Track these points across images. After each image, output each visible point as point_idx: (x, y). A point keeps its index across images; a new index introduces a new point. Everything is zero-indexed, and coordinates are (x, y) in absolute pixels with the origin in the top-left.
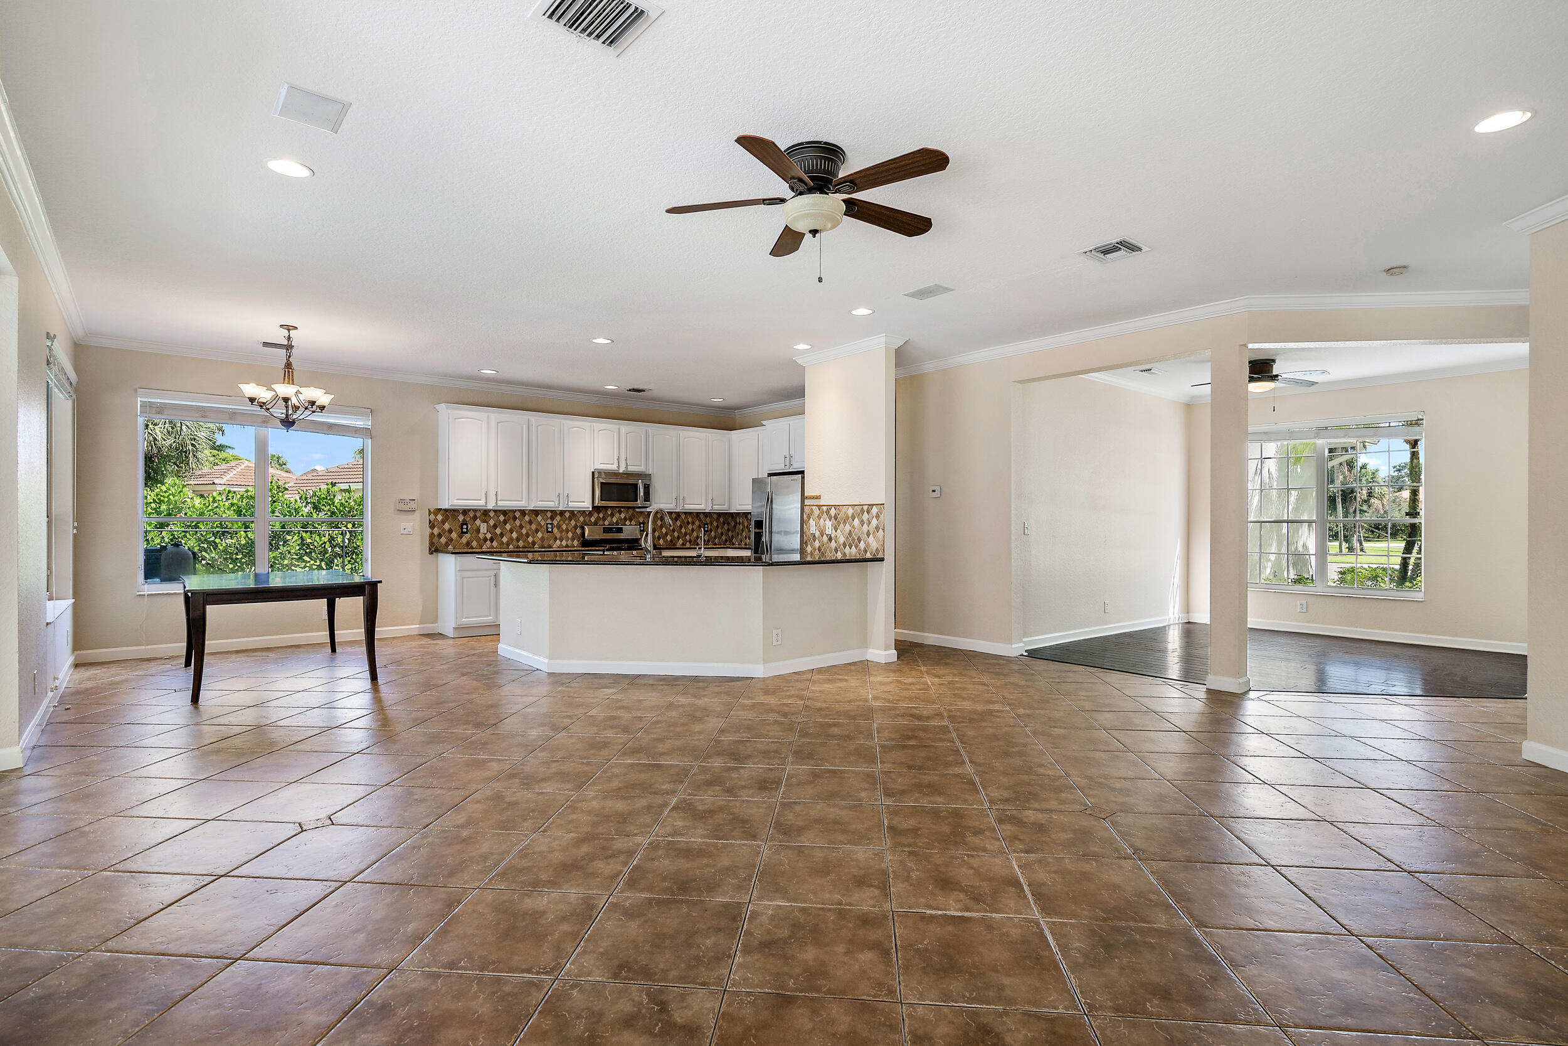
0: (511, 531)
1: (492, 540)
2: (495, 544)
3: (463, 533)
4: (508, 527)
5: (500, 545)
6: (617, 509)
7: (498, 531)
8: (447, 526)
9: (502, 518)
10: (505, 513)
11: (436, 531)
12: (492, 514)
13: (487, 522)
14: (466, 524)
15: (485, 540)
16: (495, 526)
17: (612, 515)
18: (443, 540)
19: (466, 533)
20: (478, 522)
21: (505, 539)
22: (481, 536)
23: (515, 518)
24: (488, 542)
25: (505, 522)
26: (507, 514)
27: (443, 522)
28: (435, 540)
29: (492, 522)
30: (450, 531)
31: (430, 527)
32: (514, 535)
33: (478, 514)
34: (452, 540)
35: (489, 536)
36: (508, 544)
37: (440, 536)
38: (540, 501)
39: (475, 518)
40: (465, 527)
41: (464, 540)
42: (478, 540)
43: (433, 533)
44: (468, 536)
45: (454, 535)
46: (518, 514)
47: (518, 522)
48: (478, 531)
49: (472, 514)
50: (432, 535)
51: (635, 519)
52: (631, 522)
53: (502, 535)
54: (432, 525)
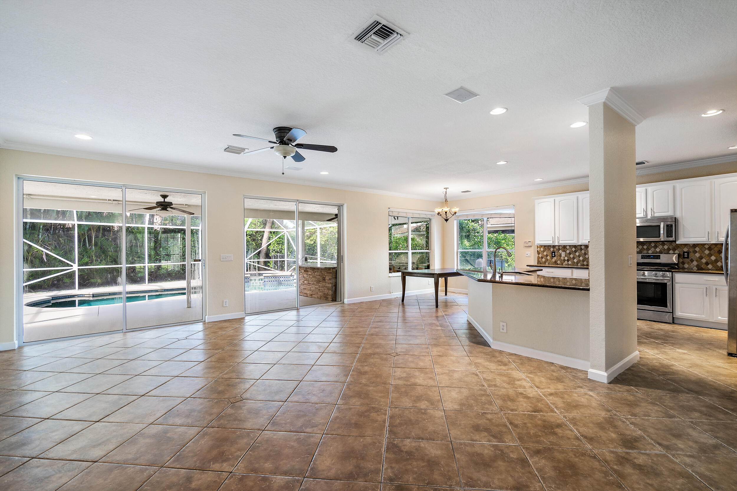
0: (579, 256)
1: (568, 260)
2: (570, 262)
3: (552, 256)
4: (577, 254)
5: (573, 263)
6: (661, 243)
7: (572, 256)
8: (545, 253)
9: (574, 249)
10: (575, 246)
11: (540, 256)
12: (568, 247)
13: (565, 252)
14: (555, 253)
15: (564, 260)
16: (570, 254)
17: (656, 247)
18: (544, 260)
19: (555, 256)
20: (560, 251)
21: (575, 261)
22: (562, 258)
23: (581, 249)
24: (566, 262)
25: (576, 251)
26: (577, 247)
27: (544, 251)
28: (540, 260)
29: (568, 252)
30: (547, 256)
31: (538, 254)
32: (581, 258)
33: (560, 248)
34: (548, 260)
35: (566, 258)
36: (577, 263)
37: (542, 258)
39: (559, 249)
40: (553, 254)
41: (554, 260)
42: (561, 260)
43: (539, 256)
44: (555, 258)
45: (548, 258)
46: (583, 247)
47: (583, 252)
48: (560, 256)
49: (557, 248)
50: (538, 258)
51: (679, 249)
52: (674, 251)
53: (574, 258)
54: (538, 253)
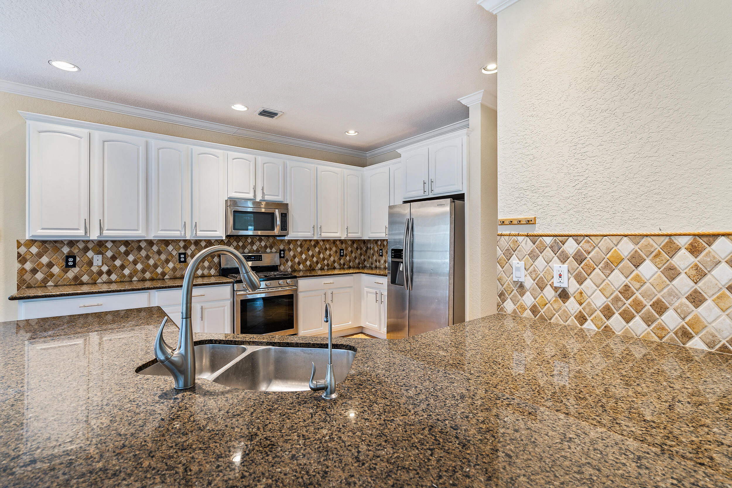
0: (135, 263)
1: (109, 273)
2: (114, 277)
3: (67, 266)
4: (131, 258)
5: (121, 278)
6: (258, 238)
7: (118, 263)
8: (45, 260)
9: (123, 249)
10: (126, 243)
11: (28, 266)
12: (109, 245)
13: (102, 254)
14: (74, 257)
15: (100, 273)
16: (114, 258)
17: (252, 243)
18: (39, 276)
19: (74, 266)
20: (90, 254)
21: (127, 272)
22: (95, 269)
23: (140, 249)
24: (105, 277)
25: (127, 253)
26: (130, 244)
27: (40, 255)
28: (27, 277)
29: (109, 254)
30: (50, 265)
31: (20, 262)
32: (139, 267)
33: (90, 245)
34: (52, 275)
35: (105, 268)
36: (131, 276)
37: (34, 271)
38: (162, 230)
39: (86, 249)
40: (71, 260)
41: (71, 274)
42: (91, 274)
43: (23, 269)
44: (76, 270)
45: (56, 270)
46: (143, 245)
47: (143, 253)
48: (90, 263)
49: (81, 246)
50: (22, 272)
51: (276, 247)
52: (271, 249)
53: (123, 267)
54: (22, 259)
